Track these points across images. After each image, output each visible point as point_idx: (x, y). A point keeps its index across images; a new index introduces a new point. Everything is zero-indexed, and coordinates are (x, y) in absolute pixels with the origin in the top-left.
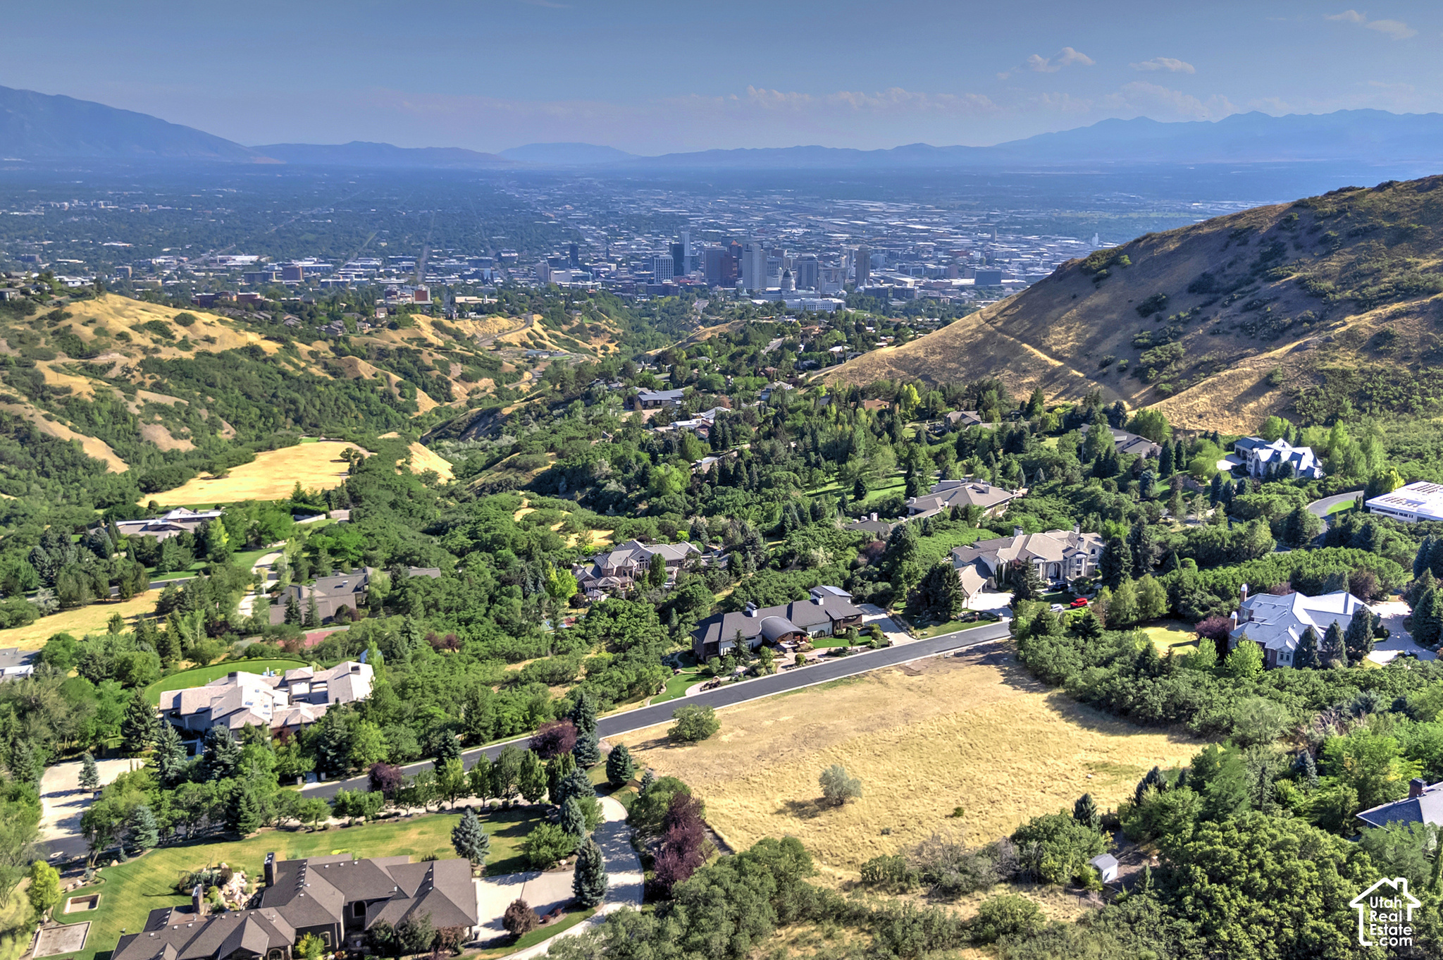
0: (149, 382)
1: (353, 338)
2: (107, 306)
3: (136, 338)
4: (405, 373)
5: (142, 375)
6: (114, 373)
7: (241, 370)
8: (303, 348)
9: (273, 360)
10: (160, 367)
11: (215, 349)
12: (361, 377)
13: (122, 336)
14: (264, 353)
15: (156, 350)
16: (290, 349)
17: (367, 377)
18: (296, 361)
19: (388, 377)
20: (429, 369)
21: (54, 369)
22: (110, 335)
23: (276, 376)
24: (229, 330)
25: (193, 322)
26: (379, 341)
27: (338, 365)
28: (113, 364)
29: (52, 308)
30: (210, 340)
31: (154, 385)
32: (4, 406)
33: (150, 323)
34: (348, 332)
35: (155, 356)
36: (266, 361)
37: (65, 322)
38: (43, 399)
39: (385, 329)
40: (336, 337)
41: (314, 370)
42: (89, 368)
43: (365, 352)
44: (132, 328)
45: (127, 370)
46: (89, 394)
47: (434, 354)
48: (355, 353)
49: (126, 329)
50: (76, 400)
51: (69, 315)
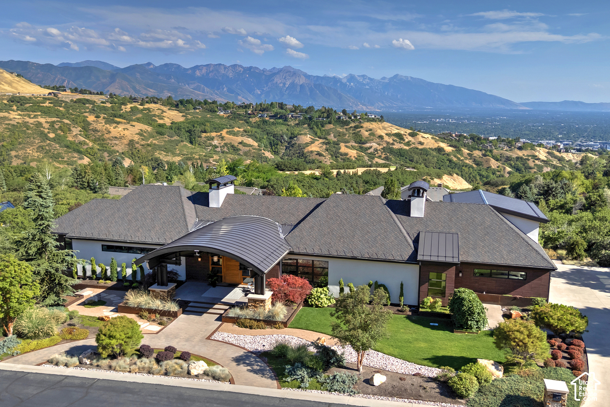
0: (383, 156)
1: (495, 151)
2: (380, 126)
3: (386, 138)
5: (382, 153)
6: (369, 151)
7: (428, 156)
8: (466, 151)
9: (448, 155)
10: (391, 151)
11: (420, 147)
12: (491, 167)
13: (381, 137)
14: (445, 151)
15: (393, 144)
16: (459, 151)
17: (493, 167)
18: (459, 156)
19: (504, 168)
20: (531, 168)
21: (346, 146)
22: (375, 136)
23: (446, 161)
24: (433, 141)
25: (416, 136)
26: (509, 154)
27: (481, 161)
28: (371, 147)
29: (357, 124)
30: (421, 143)
31: (385, 158)
32: (318, 157)
33: (396, 133)
34: (494, 148)
35: (391, 146)
36: (444, 154)
37: (359, 130)
38: (336, 157)
39: (516, 149)
40: (487, 149)
41: (467, 161)
42: (361, 148)
43: (499, 157)
44: (387, 134)
45: (376, 150)
46: (354, 157)
47: (537, 162)
48: (493, 157)
49: (384, 135)
50: (348, 159)
51: (362, 127)
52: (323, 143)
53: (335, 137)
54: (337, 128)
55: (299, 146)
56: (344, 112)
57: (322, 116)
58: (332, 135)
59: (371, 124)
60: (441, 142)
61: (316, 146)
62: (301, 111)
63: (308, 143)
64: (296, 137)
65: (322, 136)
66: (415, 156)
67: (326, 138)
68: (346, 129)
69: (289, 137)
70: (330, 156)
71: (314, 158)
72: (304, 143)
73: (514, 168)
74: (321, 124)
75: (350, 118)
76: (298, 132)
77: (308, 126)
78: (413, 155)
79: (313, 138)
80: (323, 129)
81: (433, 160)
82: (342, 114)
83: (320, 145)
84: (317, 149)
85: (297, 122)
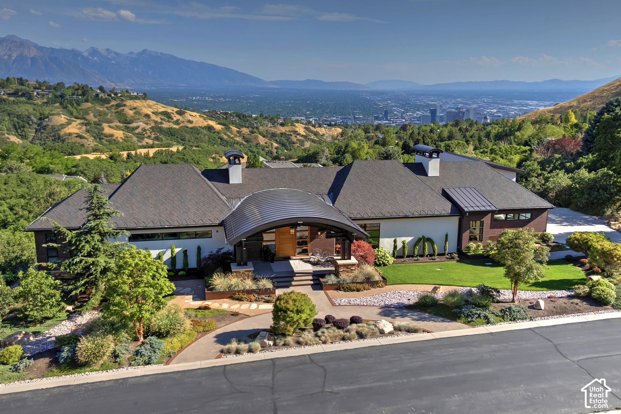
0: (153, 136)
1: (261, 128)
2: (145, 104)
3: (153, 117)
4: (282, 144)
5: (151, 133)
6: (137, 131)
7: (200, 135)
8: (234, 129)
9: (218, 133)
10: (161, 130)
11: (190, 126)
12: (259, 143)
13: (147, 116)
14: (215, 129)
15: (161, 123)
16: (228, 128)
18: (229, 134)
19: (272, 144)
20: (294, 143)
21: (110, 127)
22: (141, 115)
23: (217, 139)
24: (202, 119)
25: (184, 114)
26: (273, 130)
27: (250, 138)
28: (138, 127)
29: (119, 102)
30: (190, 122)
31: (155, 138)
32: (78, 140)
33: (163, 112)
34: (259, 125)
35: (160, 125)
36: (214, 133)
37: (122, 108)
38: (100, 139)
39: (279, 126)
40: (253, 127)
41: (237, 139)
42: (127, 128)
43: (265, 134)
44: (153, 113)
45: (144, 130)
46: (121, 138)
47: (298, 136)
48: (260, 133)
49: (150, 113)
50: (114, 140)
51: (125, 105)
52: (82, 123)
53: (95, 117)
54: (96, 107)
55: (53, 128)
56: (101, 89)
57: (76, 93)
58: (92, 115)
59: (135, 102)
60: (210, 120)
61: (74, 127)
62: (49, 88)
63: (64, 124)
64: (47, 117)
65: (79, 116)
66: (187, 135)
67: (84, 119)
68: (107, 107)
69: (38, 118)
70: (93, 138)
71: (74, 141)
72: (59, 124)
73: (280, 143)
74: (76, 103)
75: (110, 95)
76: (49, 112)
77: (60, 105)
78: (184, 134)
79: (69, 118)
80: (80, 108)
81: (205, 139)
82: (99, 91)
83: (79, 126)
84: (76, 131)
85: (45, 100)
